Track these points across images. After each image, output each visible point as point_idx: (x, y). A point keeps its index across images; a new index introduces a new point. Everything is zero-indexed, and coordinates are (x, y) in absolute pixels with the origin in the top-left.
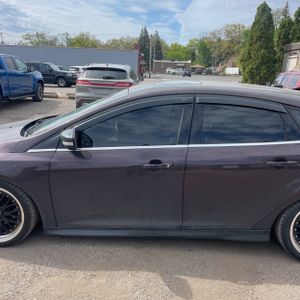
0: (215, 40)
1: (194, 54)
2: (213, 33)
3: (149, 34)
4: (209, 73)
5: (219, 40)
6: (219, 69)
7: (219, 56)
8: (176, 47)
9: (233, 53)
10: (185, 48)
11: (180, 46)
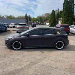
0: (43, 17)
1: (38, 20)
2: (43, 15)
3: (27, 15)
4: (42, 24)
5: (44, 17)
6: (44, 23)
7: (44, 20)
8: (34, 18)
9: (47, 20)
10: (36, 19)
11: (35, 18)
